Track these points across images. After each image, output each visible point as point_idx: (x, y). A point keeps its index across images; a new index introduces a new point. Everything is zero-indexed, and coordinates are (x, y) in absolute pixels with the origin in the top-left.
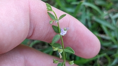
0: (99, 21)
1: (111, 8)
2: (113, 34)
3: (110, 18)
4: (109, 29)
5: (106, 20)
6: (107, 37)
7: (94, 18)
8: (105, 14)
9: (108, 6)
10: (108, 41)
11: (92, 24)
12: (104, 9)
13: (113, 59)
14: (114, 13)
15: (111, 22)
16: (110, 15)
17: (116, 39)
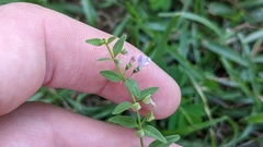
0: (214, 49)
1: (242, 22)
2: (244, 76)
3: (239, 42)
4: (235, 65)
5: (231, 46)
6: (233, 83)
7: (206, 43)
8: (228, 35)
9: (236, 18)
10: (234, 89)
11: (202, 55)
13: (243, 126)
14: (248, 32)
15: (241, 52)
16: (240, 36)
17: (249, 85)
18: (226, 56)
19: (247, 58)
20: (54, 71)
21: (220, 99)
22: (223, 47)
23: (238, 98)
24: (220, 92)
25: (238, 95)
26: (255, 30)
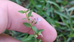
0: (58, 13)
1: (67, 5)
2: (67, 22)
3: (66, 11)
4: (65, 18)
5: (63, 12)
6: (64, 24)
7: (55, 11)
8: (62, 9)
9: (65, 4)
10: (64, 26)
11: (54, 15)
12: (62, 5)
13: (67, 38)
14: (68, 8)
15: (66, 14)
16: (66, 9)
17: (69, 25)
18: (62, 16)
19: (68, 16)
21: (60, 29)
22: (60, 12)
23: (65, 29)
24: (60, 27)
25: (65, 28)
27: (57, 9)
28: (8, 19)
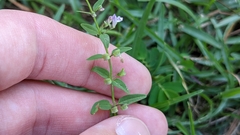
0: (190, 32)
1: (215, 9)
2: (217, 56)
3: (212, 26)
4: (209, 47)
5: (205, 29)
6: (207, 63)
8: (202, 19)
9: (209, 6)
10: (209, 68)
11: (178, 39)
12: (200, 11)
13: (218, 101)
14: (220, 19)
15: (214, 35)
16: (213, 21)
17: (224, 66)
18: (201, 39)
19: (220, 41)
20: (45, 58)
21: (197, 78)
22: (198, 30)
23: (212, 77)
24: (195, 71)
25: (212, 74)
26: (227, 16)
27: (187, 20)
28: (38, 46)
